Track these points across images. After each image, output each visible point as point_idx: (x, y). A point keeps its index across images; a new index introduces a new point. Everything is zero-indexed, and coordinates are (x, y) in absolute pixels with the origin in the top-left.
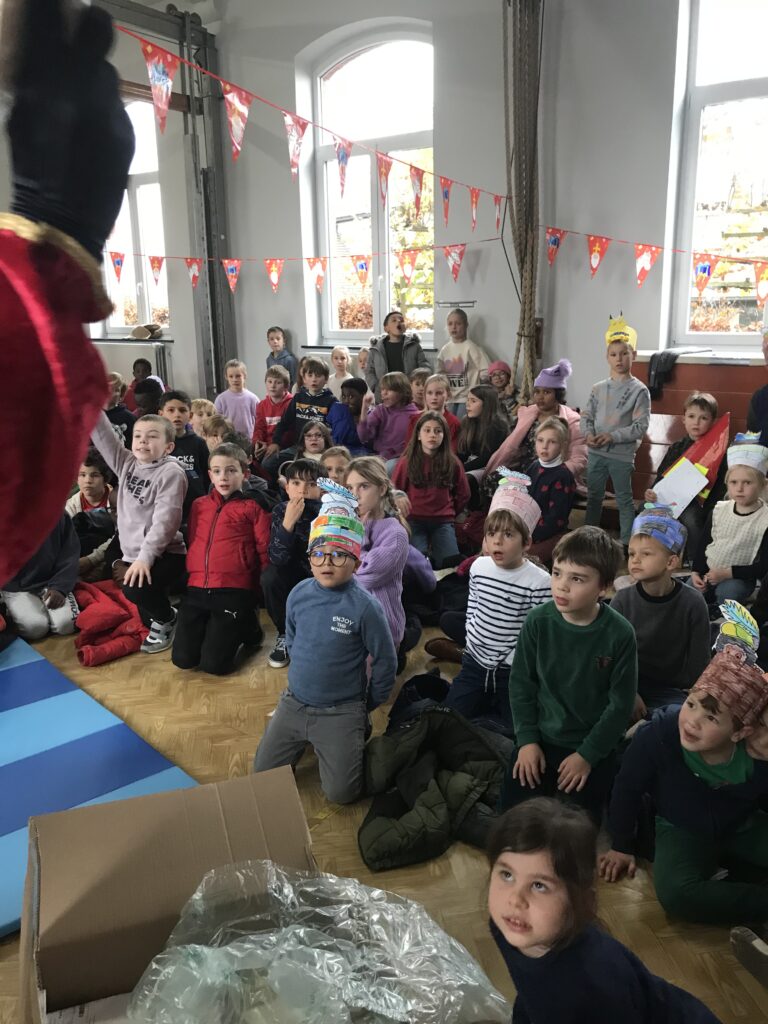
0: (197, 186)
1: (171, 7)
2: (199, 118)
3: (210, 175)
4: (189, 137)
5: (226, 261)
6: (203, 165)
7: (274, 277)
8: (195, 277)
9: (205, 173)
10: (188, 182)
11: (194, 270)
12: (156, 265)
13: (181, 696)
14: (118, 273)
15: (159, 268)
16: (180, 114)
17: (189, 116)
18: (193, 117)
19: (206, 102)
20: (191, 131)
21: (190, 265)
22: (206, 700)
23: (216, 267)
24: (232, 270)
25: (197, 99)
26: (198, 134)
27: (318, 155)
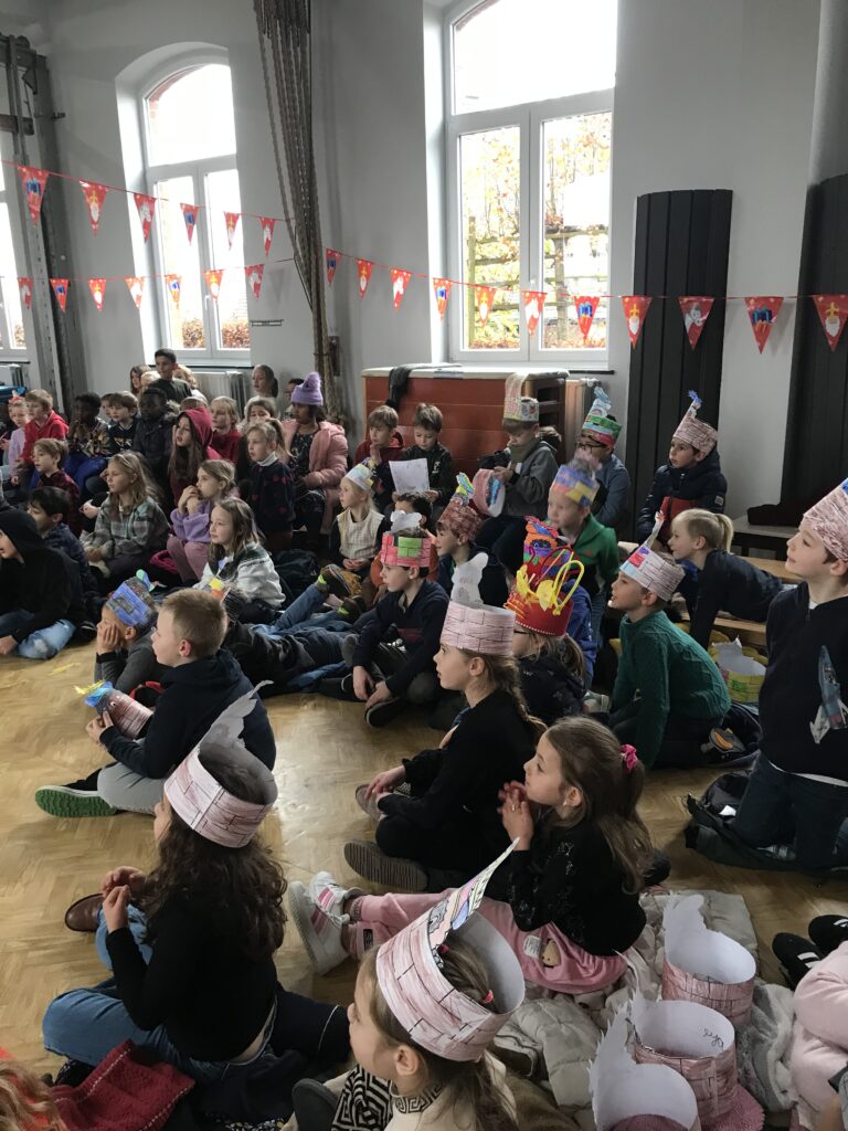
2: (29, 138)
4: (19, 157)
5: (54, 281)
7: (98, 297)
8: (27, 297)
11: (25, 290)
16: (9, 135)
17: (18, 136)
18: (22, 137)
19: (36, 122)
20: (20, 151)
21: (22, 285)
24: (60, 290)
25: (25, 119)
26: (28, 153)
27: (148, 175)
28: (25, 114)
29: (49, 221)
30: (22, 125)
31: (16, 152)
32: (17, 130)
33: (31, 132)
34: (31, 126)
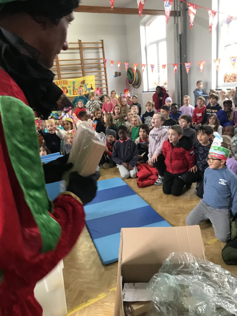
0: (177, 40)
2: (179, 18)
3: (182, 36)
4: (176, 24)
5: (186, 64)
6: (180, 33)
7: (201, 67)
8: (176, 70)
9: (180, 36)
10: (175, 39)
11: (176, 67)
12: (164, 67)
13: (166, 199)
15: (165, 68)
16: (173, 17)
17: (176, 17)
18: (177, 17)
19: (181, 12)
20: (176, 22)
21: (174, 66)
22: (173, 201)
23: (182, 66)
24: (188, 66)
25: (179, 11)
26: (179, 23)
27: (220, 23)
28: (179, 10)
29: (182, 44)
30: (178, 14)
31: (175, 23)
32: (176, 15)
33: (180, 16)
34: (180, 14)
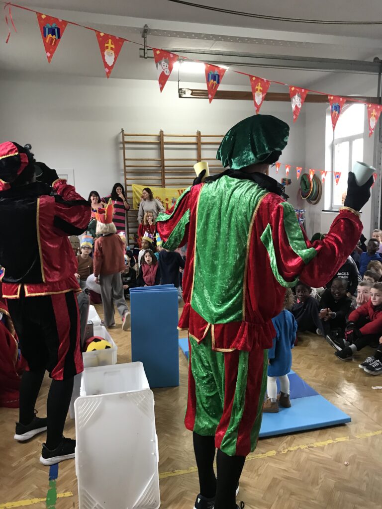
0: (380, 139)
1: (376, 58)
10: (375, 137)
13: (315, 371)
14: (337, 181)
22: (325, 376)
32: (380, 103)
